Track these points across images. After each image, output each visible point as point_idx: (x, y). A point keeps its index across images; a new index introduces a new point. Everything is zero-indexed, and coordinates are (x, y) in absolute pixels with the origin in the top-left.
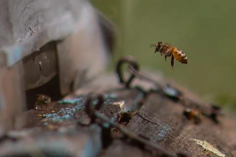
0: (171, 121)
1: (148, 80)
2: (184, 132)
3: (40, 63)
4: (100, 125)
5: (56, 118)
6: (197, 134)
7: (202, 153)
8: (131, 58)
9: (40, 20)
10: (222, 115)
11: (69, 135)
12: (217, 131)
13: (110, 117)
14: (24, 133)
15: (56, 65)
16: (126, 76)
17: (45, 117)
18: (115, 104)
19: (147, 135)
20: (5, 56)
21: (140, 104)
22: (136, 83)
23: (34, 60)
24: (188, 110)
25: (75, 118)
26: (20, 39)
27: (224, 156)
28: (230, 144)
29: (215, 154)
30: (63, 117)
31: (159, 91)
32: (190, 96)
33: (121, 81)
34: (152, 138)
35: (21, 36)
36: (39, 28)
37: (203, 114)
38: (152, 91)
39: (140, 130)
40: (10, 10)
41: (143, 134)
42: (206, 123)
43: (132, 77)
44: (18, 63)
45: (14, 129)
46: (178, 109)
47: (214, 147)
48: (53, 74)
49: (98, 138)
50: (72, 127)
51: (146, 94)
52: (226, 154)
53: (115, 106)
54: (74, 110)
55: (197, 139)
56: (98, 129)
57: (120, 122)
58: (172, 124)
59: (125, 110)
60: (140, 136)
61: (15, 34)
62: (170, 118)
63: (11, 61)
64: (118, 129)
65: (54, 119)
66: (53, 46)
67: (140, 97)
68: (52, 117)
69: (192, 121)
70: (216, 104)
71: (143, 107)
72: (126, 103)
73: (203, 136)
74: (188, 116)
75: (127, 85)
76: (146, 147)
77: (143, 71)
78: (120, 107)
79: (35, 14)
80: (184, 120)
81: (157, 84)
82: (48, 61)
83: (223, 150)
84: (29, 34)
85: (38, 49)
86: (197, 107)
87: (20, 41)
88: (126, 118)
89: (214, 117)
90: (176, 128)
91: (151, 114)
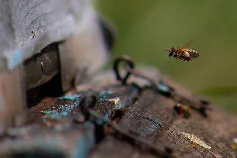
0: (162, 116)
2: (174, 126)
3: (42, 63)
4: (94, 122)
5: (55, 115)
6: (186, 128)
7: (189, 146)
9: (43, 24)
10: (210, 110)
12: (205, 124)
13: (104, 114)
15: (58, 64)
16: (123, 73)
17: (45, 114)
18: (111, 100)
19: (138, 131)
21: (135, 100)
22: (132, 79)
23: (35, 61)
24: (179, 105)
25: (72, 115)
26: (22, 43)
27: (210, 148)
28: (216, 136)
29: (202, 147)
30: (61, 114)
31: (153, 88)
32: (182, 90)
33: (118, 77)
34: (142, 133)
35: (23, 40)
36: (42, 31)
37: (192, 107)
38: (146, 88)
39: (132, 125)
41: (134, 130)
42: (195, 117)
43: (129, 74)
45: (13, 125)
46: (170, 103)
47: (201, 139)
48: (55, 73)
49: (91, 135)
50: (68, 124)
51: (140, 90)
52: (211, 146)
53: (110, 102)
54: (72, 106)
55: (185, 132)
56: (90, 126)
57: (113, 119)
58: (163, 119)
59: (120, 107)
60: (131, 132)
61: (18, 38)
62: (162, 112)
63: (12, 65)
65: (53, 116)
66: (54, 47)
67: (135, 93)
68: (51, 114)
69: (183, 115)
70: (206, 99)
71: (137, 103)
72: (121, 99)
74: (178, 110)
75: (124, 82)
77: (140, 68)
78: (115, 103)
79: (37, 18)
80: (174, 114)
81: (151, 81)
82: (50, 61)
83: (210, 143)
84: (31, 37)
85: (39, 51)
87: (22, 45)
88: (119, 115)
89: (202, 110)
90: (167, 123)
91: (143, 110)
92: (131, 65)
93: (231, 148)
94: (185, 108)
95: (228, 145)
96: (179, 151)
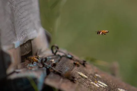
0: (70, 66)
1: (62, 52)
2: (74, 70)
3: (26, 47)
4: (46, 67)
5: (31, 65)
6: (79, 70)
8: (56, 45)
9: (26, 33)
10: (87, 64)
11: (36, 71)
12: (85, 69)
13: (49, 65)
14: (20, 70)
15: (31, 47)
16: (55, 51)
17: (27, 65)
18: (51, 60)
19: (62, 71)
20: (14, 45)
21: (59, 60)
22: (58, 53)
23: (24, 46)
24: (75, 62)
25: (38, 65)
27: (87, 77)
28: (89, 73)
29: (84, 77)
30: (33, 65)
31: (65, 56)
32: (76, 57)
33: (53, 53)
34: (63, 72)
35: (19, 38)
36: (25, 35)
37: (80, 63)
38: (63, 56)
39: (59, 69)
40: (16, 30)
41: (60, 70)
42: (81, 66)
43: (57, 51)
44: (18, 47)
45: (17, 69)
46: (72, 62)
47: (84, 74)
48: (30, 51)
49: (45, 72)
50: (37, 68)
51: (61, 57)
53: (51, 61)
55: (78, 72)
56: (45, 69)
57: (53, 66)
59: (54, 63)
60: (59, 71)
61: (17, 37)
63: (16, 46)
64: (52, 69)
65: (31, 66)
66: (30, 41)
67: (59, 58)
69: (77, 66)
70: (85, 60)
71: (60, 61)
72: (54, 60)
73: (80, 71)
74: (75, 64)
75: (55, 54)
76: (61, 75)
77: (60, 49)
79: (24, 31)
80: (74, 65)
81: (65, 54)
82: (28, 46)
83: (87, 75)
84: (22, 37)
85: (25, 42)
86: (78, 61)
87: (19, 40)
88: (54, 65)
89: (84, 64)
90: (71, 68)
91: (63, 64)
92: (58, 48)
93: (95, 77)
94: (78, 63)
95: (94, 76)
96: (76, 78)
